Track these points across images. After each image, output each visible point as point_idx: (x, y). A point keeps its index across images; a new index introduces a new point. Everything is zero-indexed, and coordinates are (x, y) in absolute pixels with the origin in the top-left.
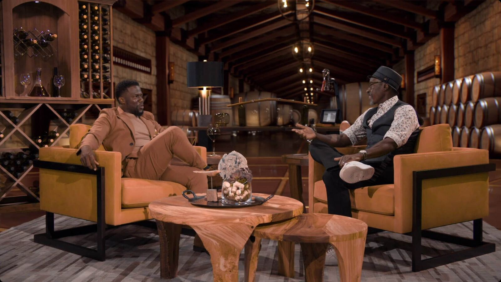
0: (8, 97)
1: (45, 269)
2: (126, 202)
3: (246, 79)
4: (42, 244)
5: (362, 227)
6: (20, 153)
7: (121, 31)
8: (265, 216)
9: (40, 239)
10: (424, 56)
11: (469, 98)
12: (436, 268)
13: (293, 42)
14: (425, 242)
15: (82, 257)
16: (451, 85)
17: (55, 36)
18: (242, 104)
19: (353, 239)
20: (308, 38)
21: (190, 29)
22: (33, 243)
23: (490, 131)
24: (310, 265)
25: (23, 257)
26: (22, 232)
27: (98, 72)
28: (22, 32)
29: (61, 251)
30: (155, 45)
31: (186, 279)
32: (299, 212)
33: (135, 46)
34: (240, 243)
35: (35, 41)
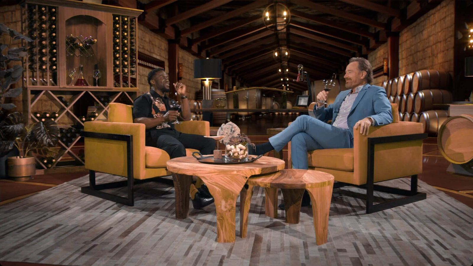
0: (61, 87)
1: (90, 211)
2: (149, 164)
3: (238, 77)
4: (87, 194)
5: (330, 178)
6: (70, 128)
7: (142, 39)
8: (256, 169)
9: (86, 190)
10: (375, 59)
11: (410, 90)
12: (384, 211)
13: (274, 49)
14: (376, 194)
15: (116, 204)
16: (396, 80)
17: (96, 40)
18: (236, 92)
19: (324, 186)
20: (286, 45)
21: (194, 38)
22: (81, 193)
23: (426, 115)
24: (290, 208)
25: (74, 202)
26: (72, 186)
27: (127, 68)
28: (71, 38)
29: (101, 199)
30: (167, 50)
31: (195, 219)
32: (282, 167)
33: (152, 51)
34: (237, 189)
35: (81, 45)
